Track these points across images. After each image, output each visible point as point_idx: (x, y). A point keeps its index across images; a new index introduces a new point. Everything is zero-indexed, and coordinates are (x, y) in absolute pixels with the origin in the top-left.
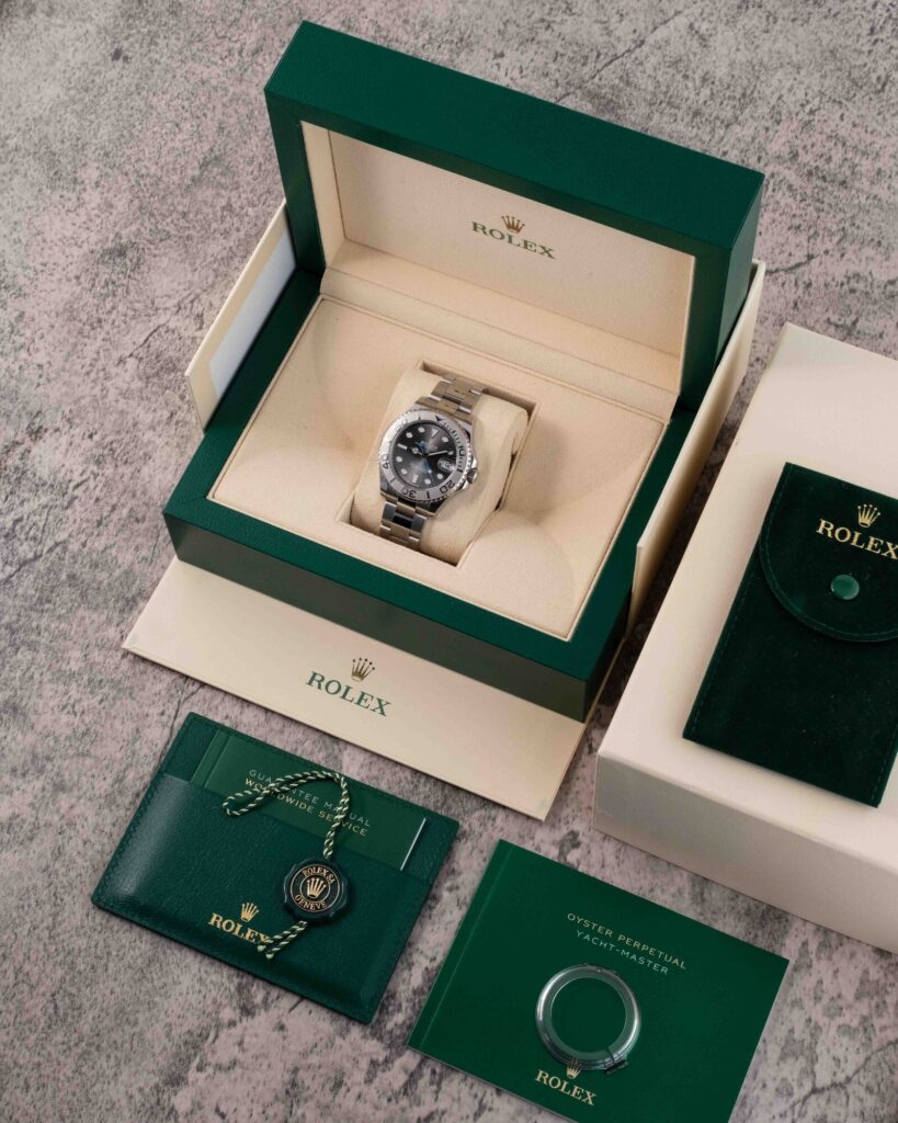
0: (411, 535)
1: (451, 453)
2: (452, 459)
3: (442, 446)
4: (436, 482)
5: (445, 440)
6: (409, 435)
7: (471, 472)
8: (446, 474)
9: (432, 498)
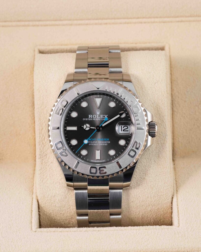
0: (111, 214)
1: (124, 116)
2: (127, 121)
3: (111, 113)
4: (120, 150)
5: (112, 105)
6: (74, 115)
7: (151, 126)
8: (128, 138)
9: (123, 166)
